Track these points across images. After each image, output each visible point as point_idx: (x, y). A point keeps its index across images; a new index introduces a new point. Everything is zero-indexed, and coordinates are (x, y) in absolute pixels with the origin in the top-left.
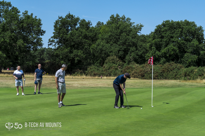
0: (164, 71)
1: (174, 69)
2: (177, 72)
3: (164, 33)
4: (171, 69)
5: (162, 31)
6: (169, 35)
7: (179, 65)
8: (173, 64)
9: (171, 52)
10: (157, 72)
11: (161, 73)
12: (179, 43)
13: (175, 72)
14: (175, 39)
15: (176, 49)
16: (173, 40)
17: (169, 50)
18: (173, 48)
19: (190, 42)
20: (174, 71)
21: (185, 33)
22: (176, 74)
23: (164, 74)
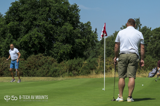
0: (29, 67)
1: (43, 64)
2: (48, 68)
3: (23, 13)
4: (39, 64)
5: (19, 10)
6: (31, 15)
7: (50, 58)
8: (41, 56)
9: (35, 40)
10: (21, 69)
11: (27, 69)
12: (45, 27)
13: (46, 68)
14: (40, 23)
15: (42, 35)
16: (37, 23)
17: (31, 38)
18: (37, 34)
19: (61, 26)
20: (44, 67)
21: (54, 14)
22: (47, 70)
23: (31, 71)
